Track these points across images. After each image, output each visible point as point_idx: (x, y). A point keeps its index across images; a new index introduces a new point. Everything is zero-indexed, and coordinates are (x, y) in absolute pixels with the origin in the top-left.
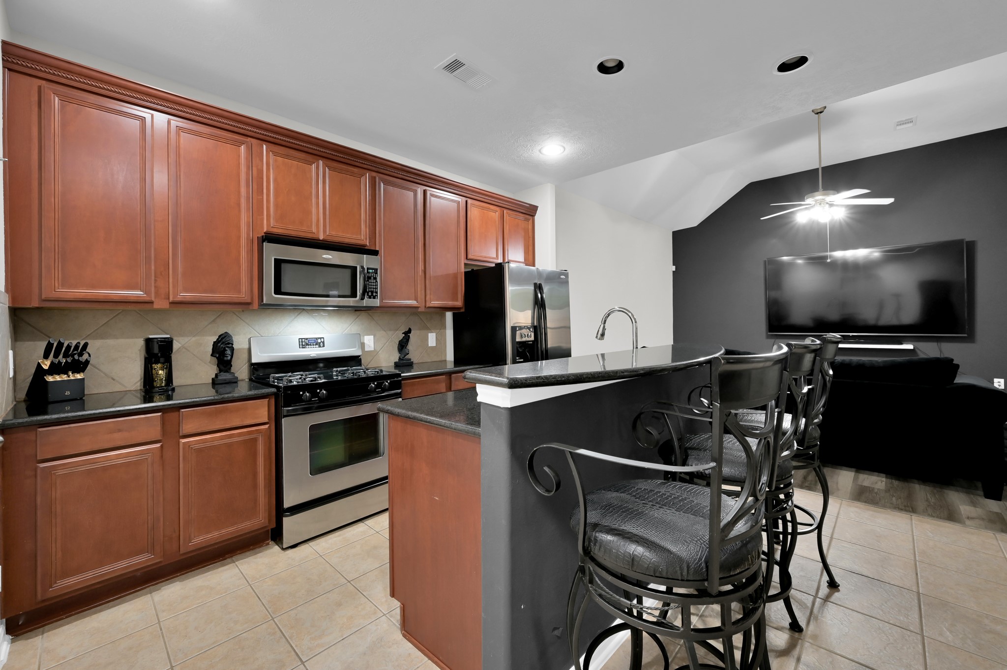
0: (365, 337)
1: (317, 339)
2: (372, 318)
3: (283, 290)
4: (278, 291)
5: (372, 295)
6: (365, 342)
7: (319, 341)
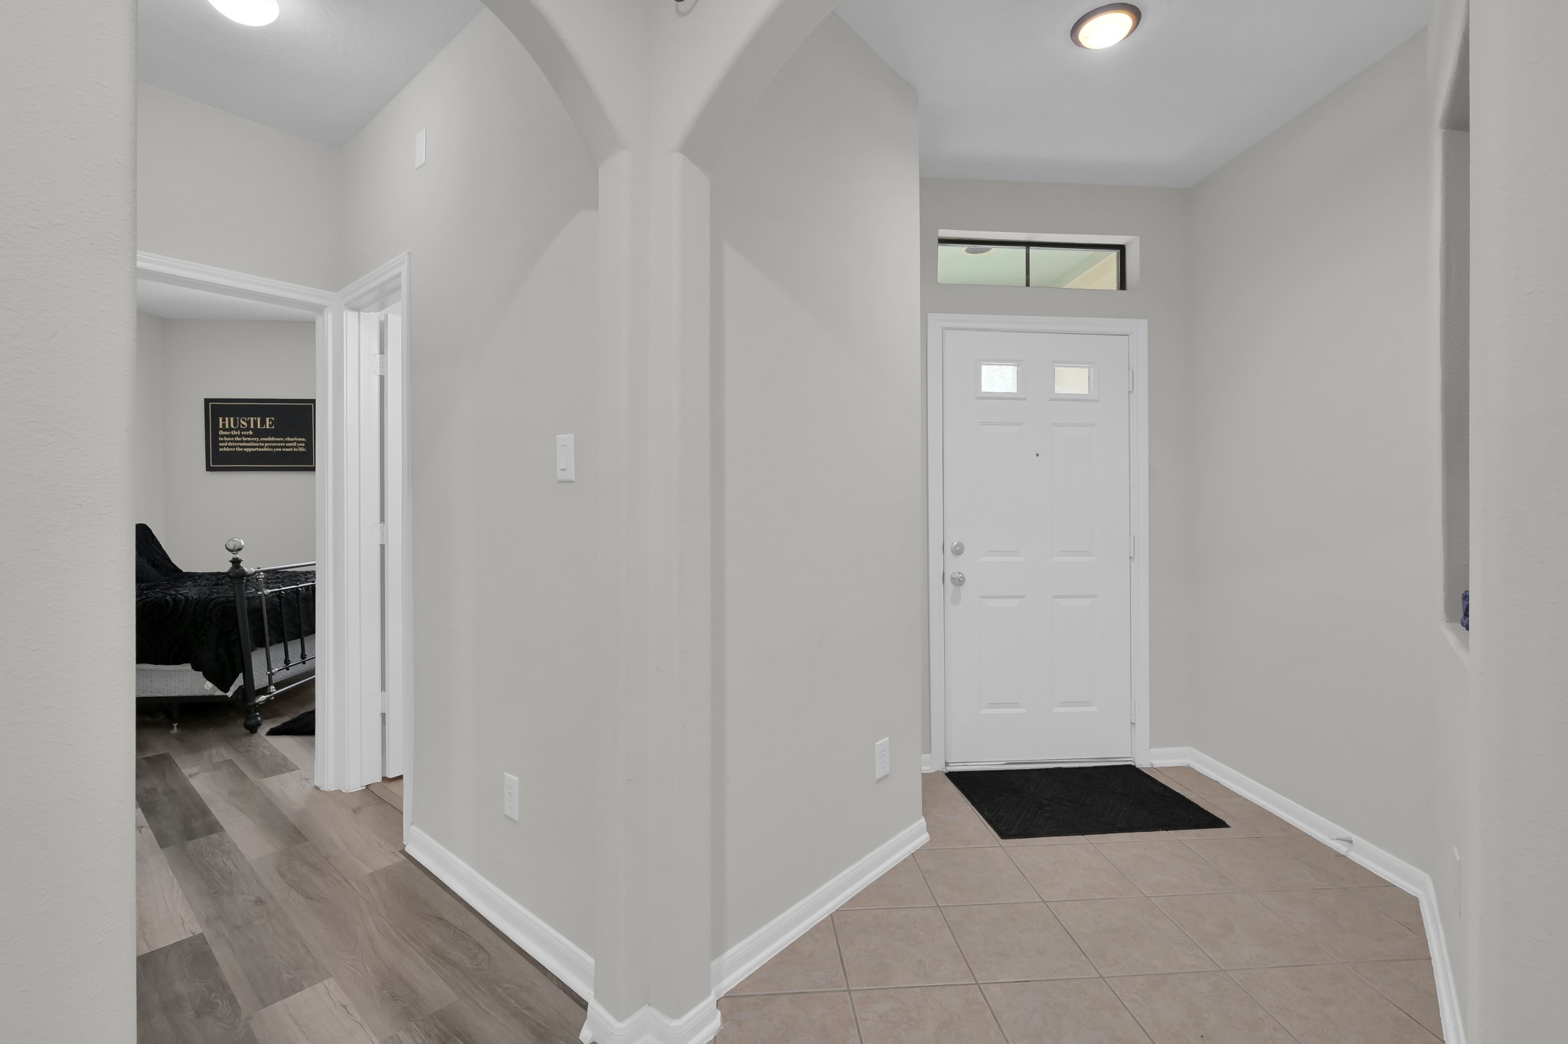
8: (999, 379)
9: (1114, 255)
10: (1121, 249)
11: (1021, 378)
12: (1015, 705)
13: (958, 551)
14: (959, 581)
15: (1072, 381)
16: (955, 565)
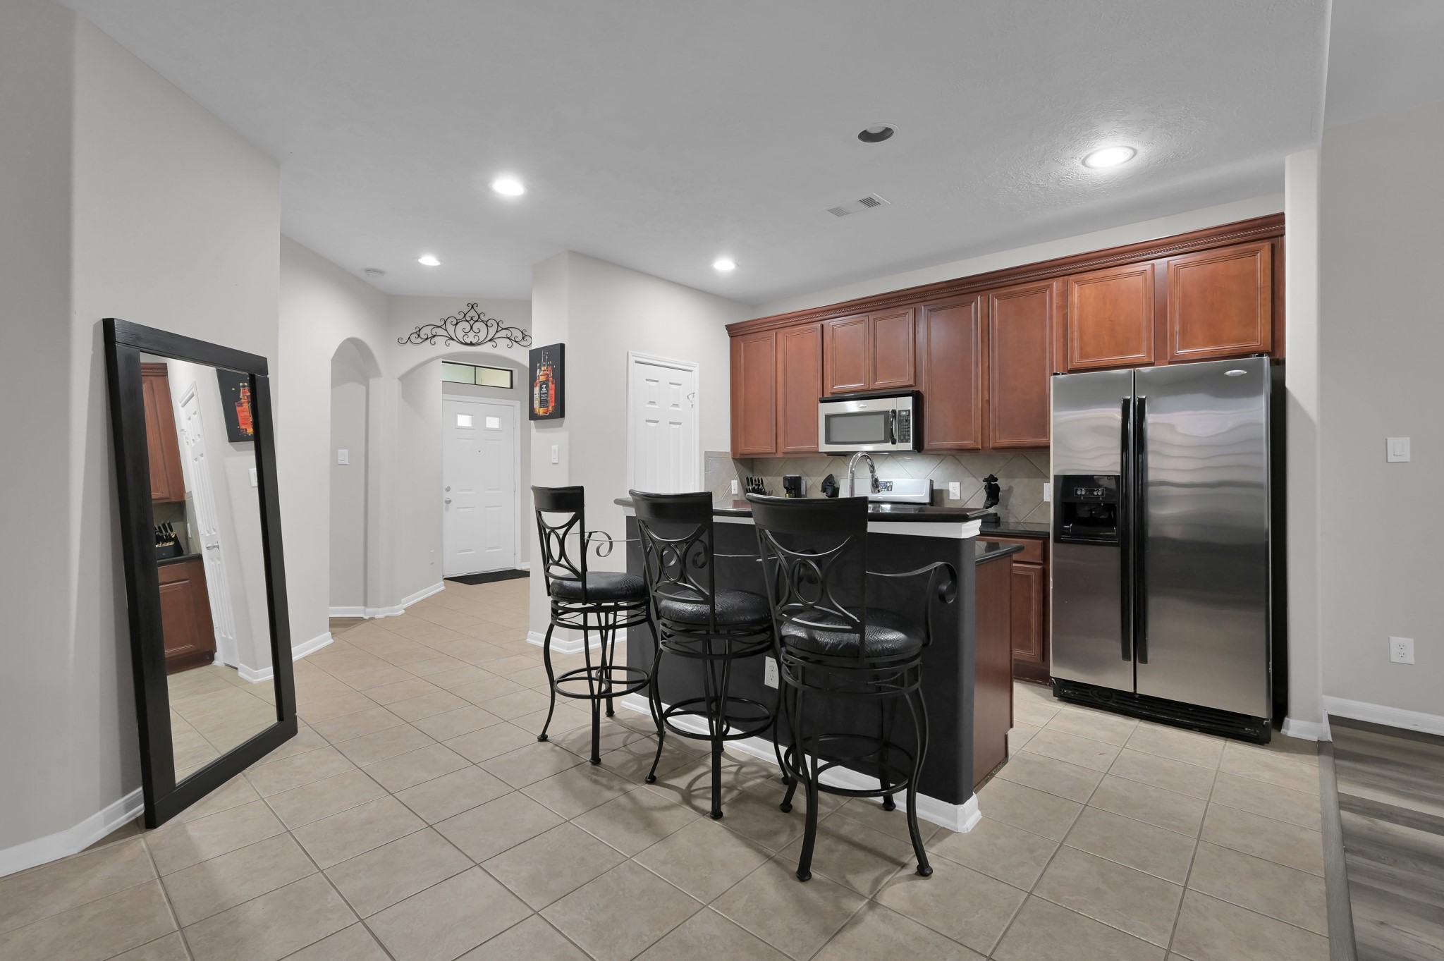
0: (950, 483)
1: (887, 482)
2: (960, 462)
3: (831, 441)
4: (828, 441)
5: (905, 438)
6: (950, 489)
7: (888, 485)
8: (464, 421)
9: (509, 372)
10: (511, 371)
11: (473, 422)
12: (470, 550)
13: (448, 490)
14: (448, 502)
15: (493, 423)
16: (447, 496)
